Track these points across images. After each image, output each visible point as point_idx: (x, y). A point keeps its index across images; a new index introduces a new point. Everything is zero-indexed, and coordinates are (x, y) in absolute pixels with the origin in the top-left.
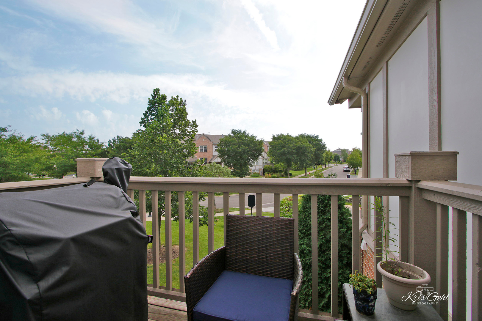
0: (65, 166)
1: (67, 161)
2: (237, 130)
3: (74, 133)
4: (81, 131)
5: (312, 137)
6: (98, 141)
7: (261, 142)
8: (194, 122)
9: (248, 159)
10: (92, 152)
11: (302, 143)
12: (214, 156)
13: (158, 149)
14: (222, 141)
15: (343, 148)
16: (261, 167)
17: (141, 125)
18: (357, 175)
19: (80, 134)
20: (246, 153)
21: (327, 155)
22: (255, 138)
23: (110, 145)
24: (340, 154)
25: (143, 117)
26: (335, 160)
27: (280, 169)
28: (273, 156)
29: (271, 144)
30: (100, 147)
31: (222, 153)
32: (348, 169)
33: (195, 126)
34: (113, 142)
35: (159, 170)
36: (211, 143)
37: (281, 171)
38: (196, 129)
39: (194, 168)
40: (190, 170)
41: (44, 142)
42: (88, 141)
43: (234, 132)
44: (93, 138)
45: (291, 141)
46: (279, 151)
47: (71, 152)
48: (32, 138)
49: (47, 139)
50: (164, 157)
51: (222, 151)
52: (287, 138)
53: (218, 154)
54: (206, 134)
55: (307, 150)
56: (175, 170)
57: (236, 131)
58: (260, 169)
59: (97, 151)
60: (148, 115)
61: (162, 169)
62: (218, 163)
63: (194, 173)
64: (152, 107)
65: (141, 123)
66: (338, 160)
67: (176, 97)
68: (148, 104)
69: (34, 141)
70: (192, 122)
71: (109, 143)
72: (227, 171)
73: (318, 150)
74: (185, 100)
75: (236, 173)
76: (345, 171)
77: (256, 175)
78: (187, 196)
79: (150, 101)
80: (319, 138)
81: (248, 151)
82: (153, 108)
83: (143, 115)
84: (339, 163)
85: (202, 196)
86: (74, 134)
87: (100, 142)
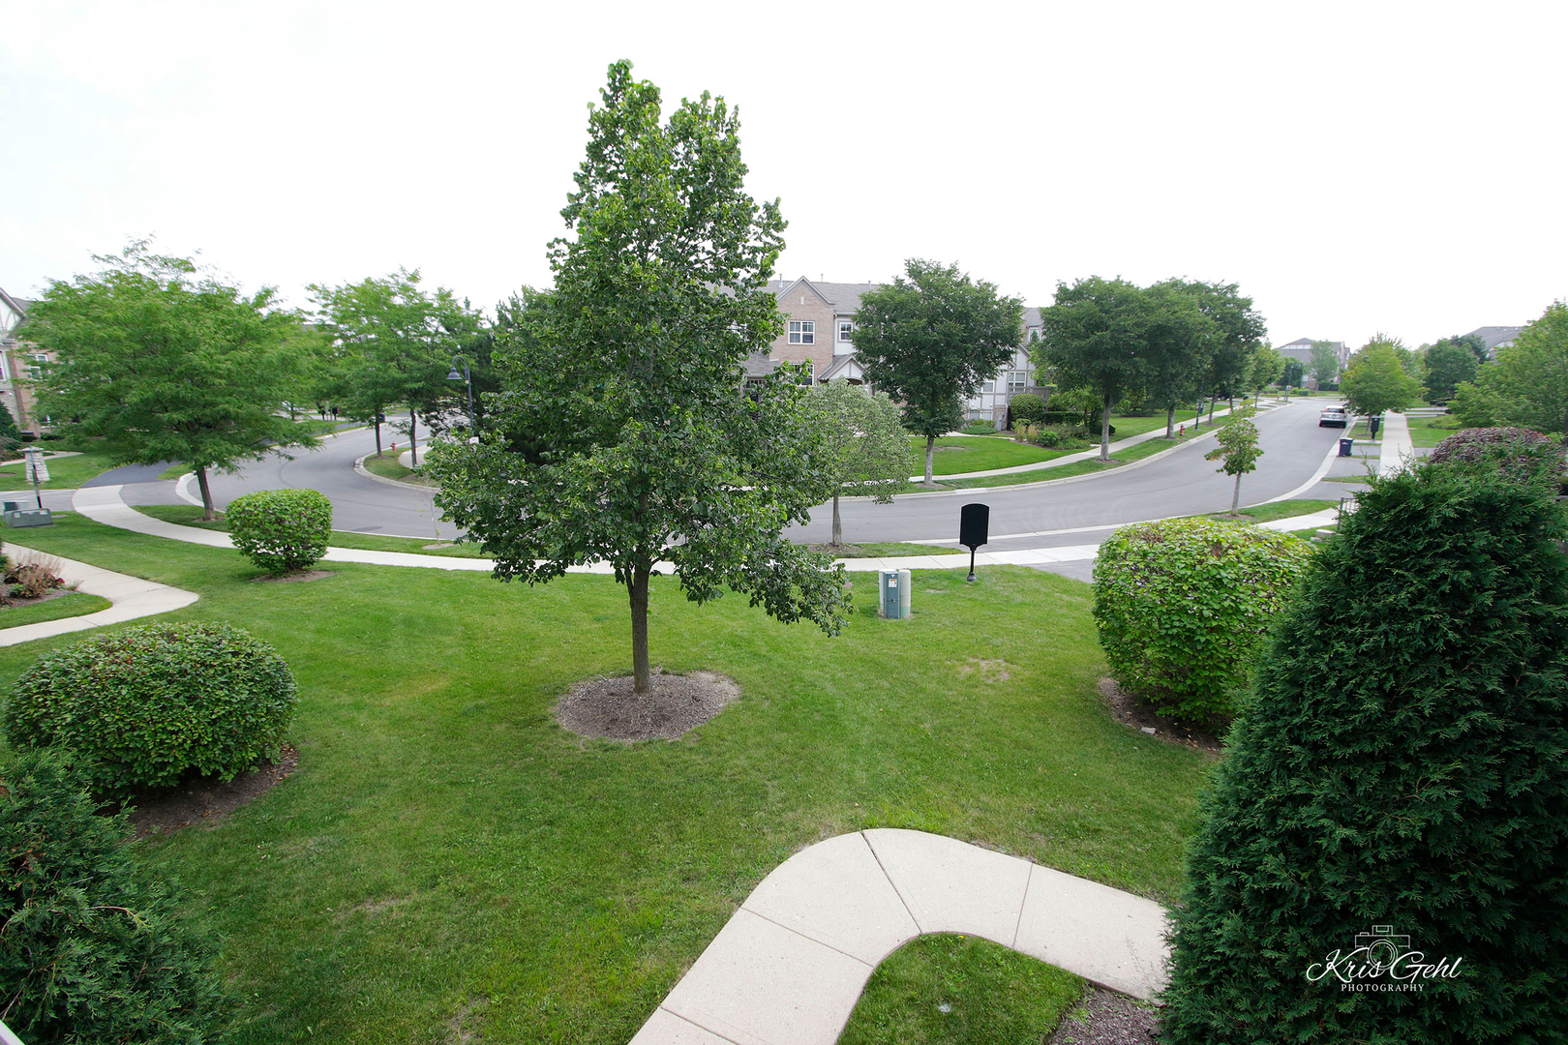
0: (375, 384)
1: (379, 369)
2: (927, 260)
3: (392, 277)
4: (411, 271)
5: (1212, 290)
6: (467, 304)
7: (1013, 308)
8: (771, 210)
9: (960, 370)
10: (450, 340)
11: (1175, 312)
12: (836, 359)
13: (627, 315)
14: (871, 303)
15: (1318, 337)
16: (1002, 401)
17: (570, 225)
18: (1378, 442)
19: (409, 279)
20: (954, 348)
21: (1261, 362)
22: (994, 289)
23: (502, 317)
24: (1304, 361)
25: (576, 189)
26: (1283, 383)
27: (1070, 411)
28: (1055, 359)
29: (1049, 317)
30: (474, 325)
31: (867, 347)
32: (1338, 418)
33: (777, 225)
34: (510, 307)
35: (635, 403)
36: (829, 312)
37: (1073, 419)
38: (779, 239)
39: (768, 396)
40: (753, 404)
41: (316, 308)
42: (436, 305)
43: (914, 271)
44: (449, 295)
45: (1132, 302)
46: (1076, 343)
47: (388, 339)
48: (268, 293)
49: (324, 298)
50: (656, 351)
51: (869, 341)
52: (1116, 291)
53: (855, 351)
54: (812, 278)
55: (1194, 337)
56: (697, 401)
57: (923, 262)
58: (995, 409)
59: (463, 338)
60: (591, 179)
61: (647, 396)
62: (853, 382)
63: (770, 419)
64: (606, 142)
65: (568, 215)
66: (1295, 383)
67: (698, 101)
68: (591, 131)
69: (276, 301)
70: (765, 207)
71: (500, 312)
72: (888, 412)
73: (1232, 339)
74: (736, 108)
75: (916, 420)
76: (1324, 424)
77: (982, 428)
78: (741, 506)
79: (595, 119)
80: (1241, 294)
81: (963, 341)
82: (610, 148)
83: (575, 180)
84: (1295, 392)
85: (798, 507)
86: (392, 281)
87: (473, 307)
